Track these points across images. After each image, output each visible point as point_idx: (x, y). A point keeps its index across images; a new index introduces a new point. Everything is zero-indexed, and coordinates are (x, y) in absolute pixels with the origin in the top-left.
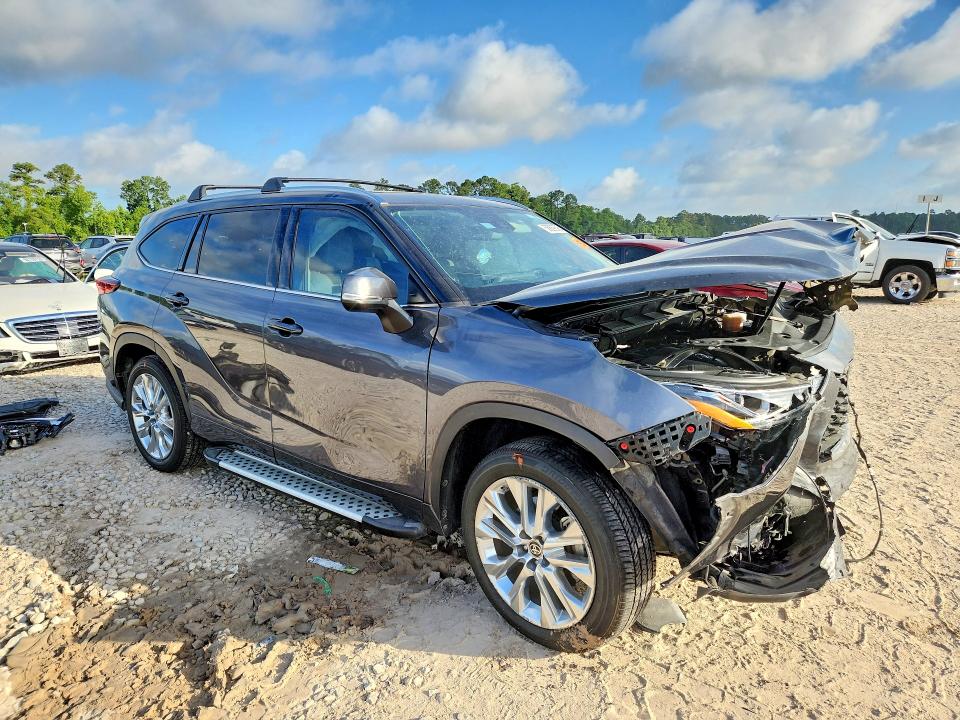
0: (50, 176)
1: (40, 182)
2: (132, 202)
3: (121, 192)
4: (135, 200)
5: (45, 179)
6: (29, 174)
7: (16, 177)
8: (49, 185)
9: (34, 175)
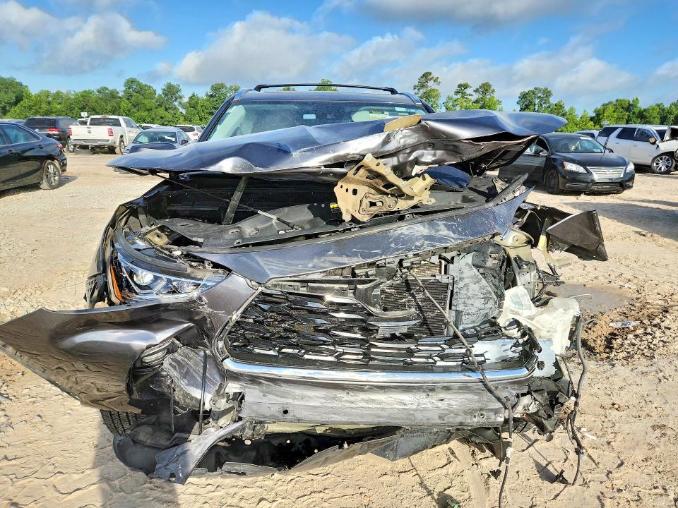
0: (476, 91)
1: (470, 95)
2: (524, 107)
3: (518, 99)
4: (526, 105)
5: (474, 93)
6: (465, 90)
7: (457, 93)
8: (476, 96)
9: (468, 91)
